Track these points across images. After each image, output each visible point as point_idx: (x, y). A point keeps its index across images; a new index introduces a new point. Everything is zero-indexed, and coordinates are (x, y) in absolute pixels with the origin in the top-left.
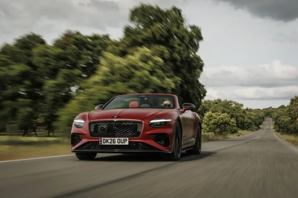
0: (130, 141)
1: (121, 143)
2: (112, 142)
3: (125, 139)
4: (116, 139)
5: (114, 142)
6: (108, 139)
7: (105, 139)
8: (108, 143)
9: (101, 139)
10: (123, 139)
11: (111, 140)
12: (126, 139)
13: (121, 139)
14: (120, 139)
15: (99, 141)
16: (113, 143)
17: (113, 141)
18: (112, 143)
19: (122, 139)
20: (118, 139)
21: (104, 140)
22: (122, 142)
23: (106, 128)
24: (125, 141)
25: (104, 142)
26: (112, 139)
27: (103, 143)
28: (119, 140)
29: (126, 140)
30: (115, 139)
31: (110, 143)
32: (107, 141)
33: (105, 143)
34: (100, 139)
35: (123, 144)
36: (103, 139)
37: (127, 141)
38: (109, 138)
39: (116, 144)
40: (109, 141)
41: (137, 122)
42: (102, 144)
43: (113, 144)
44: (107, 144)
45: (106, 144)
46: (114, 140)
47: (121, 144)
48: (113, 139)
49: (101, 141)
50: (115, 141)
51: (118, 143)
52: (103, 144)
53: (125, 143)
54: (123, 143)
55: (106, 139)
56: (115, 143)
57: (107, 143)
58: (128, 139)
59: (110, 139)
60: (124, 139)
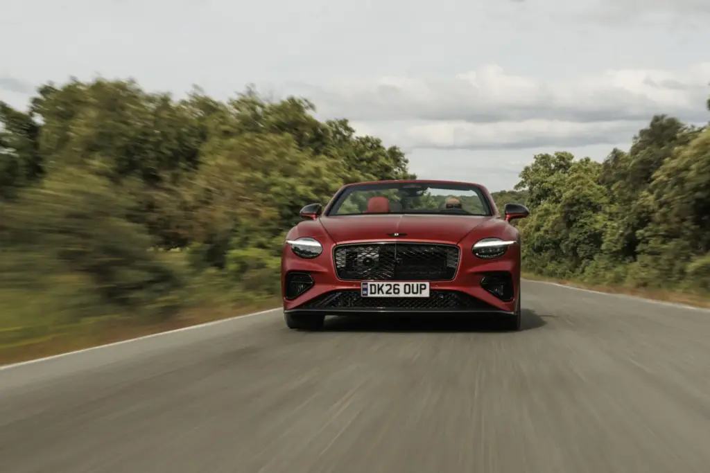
0: (433, 288)
1: (414, 293)
2: (392, 291)
3: (421, 285)
4: (402, 284)
5: (396, 291)
6: (383, 285)
7: (376, 283)
8: (383, 293)
9: (367, 284)
10: (417, 285)
11: (389, 287)
12: (425, 285)
13: (413, 285)
14: (411, 283)
15: (360, 290)
16: (395, 293)
17: (395, 289)
18: (391, 293)
19: (415, 284)
20: (405, 285)
21: (373, 287)
22: (415, 291)
23: (377, 260)
24: (421, 289)
25: (373, 291)
26: (392, 283)
27: (371, 293)
28: (407, 287)
29: (423, 287)
30: (398, 285)
31: (387, 293)
32: (380, 289)
33: (375, 293)
34: (364, 284)
35: (418, 295)
36: (371, 285)
37: (425, 288)
38: (385, 283)
39: (402, 295)
40: (385, 289)
41: (445, 247)
42: (367, 295)
43: (393, 295)
44: (381, 295)
45: (376, 295)
46: (396, 287)
47: (411, 295)
48: (395, 285)
49: (366, 289)
50: (398, 289)
51: (405, 293)
52: (369, 295)
53: (421, 293)
54: (417, 293)
55: (378, 285)
56: (398, 293)
57: (379, 293)
58: (427, 284)
59: (387, 285)
60: (419, 283)
